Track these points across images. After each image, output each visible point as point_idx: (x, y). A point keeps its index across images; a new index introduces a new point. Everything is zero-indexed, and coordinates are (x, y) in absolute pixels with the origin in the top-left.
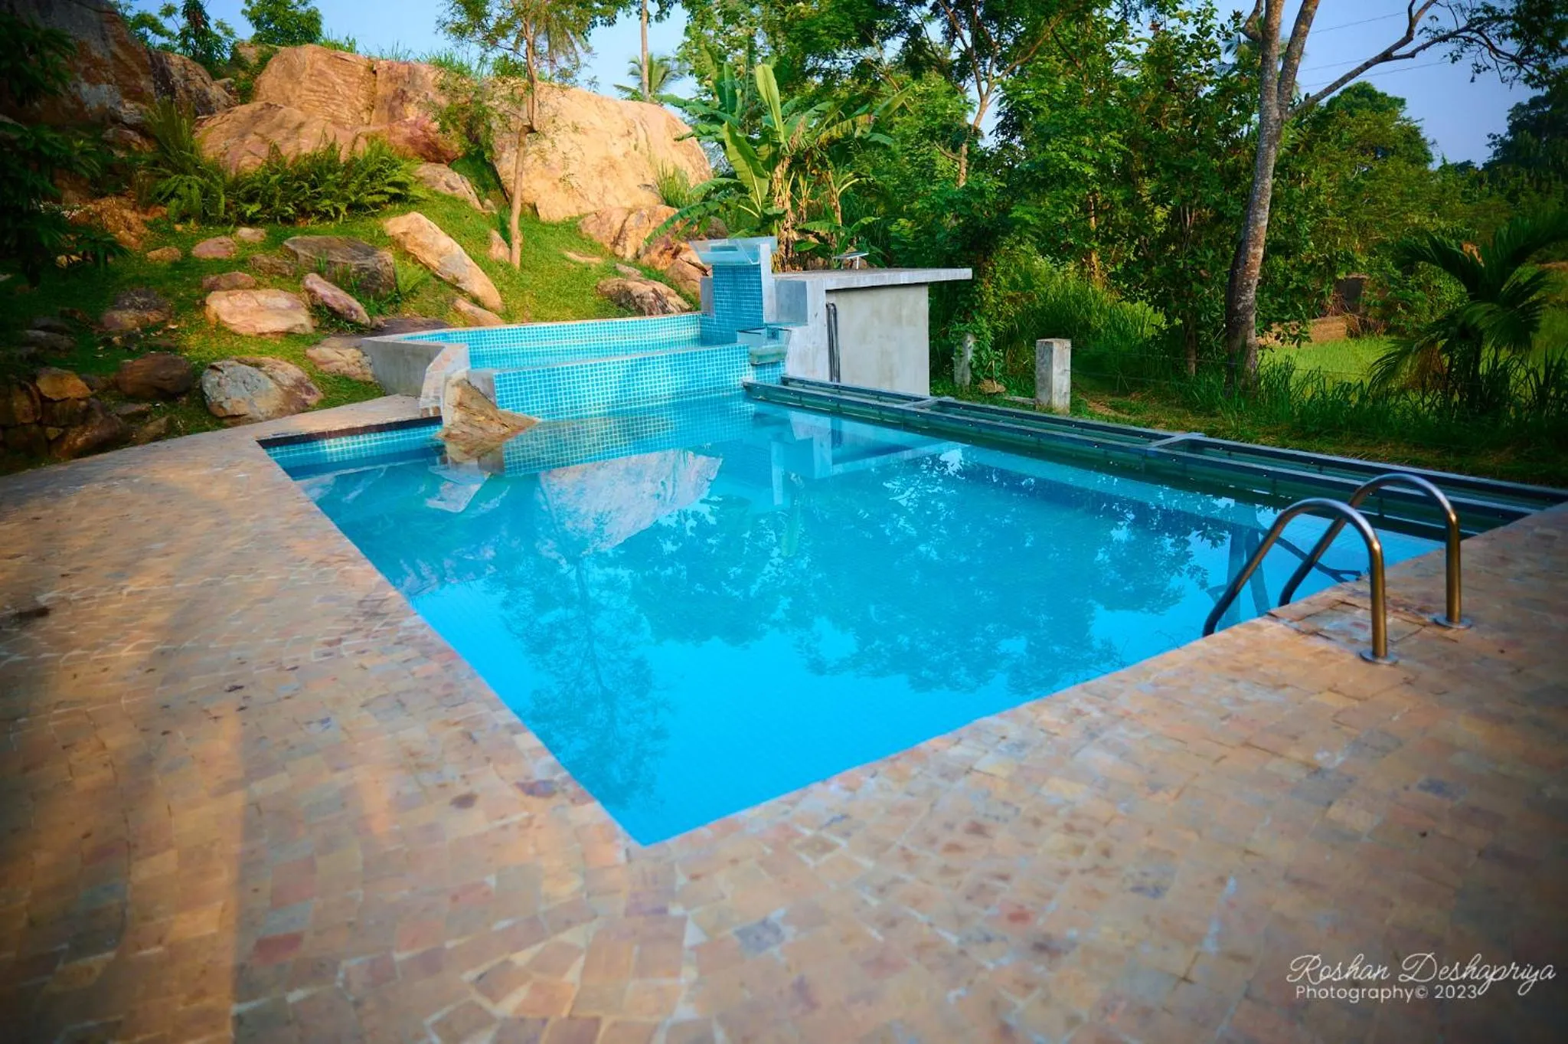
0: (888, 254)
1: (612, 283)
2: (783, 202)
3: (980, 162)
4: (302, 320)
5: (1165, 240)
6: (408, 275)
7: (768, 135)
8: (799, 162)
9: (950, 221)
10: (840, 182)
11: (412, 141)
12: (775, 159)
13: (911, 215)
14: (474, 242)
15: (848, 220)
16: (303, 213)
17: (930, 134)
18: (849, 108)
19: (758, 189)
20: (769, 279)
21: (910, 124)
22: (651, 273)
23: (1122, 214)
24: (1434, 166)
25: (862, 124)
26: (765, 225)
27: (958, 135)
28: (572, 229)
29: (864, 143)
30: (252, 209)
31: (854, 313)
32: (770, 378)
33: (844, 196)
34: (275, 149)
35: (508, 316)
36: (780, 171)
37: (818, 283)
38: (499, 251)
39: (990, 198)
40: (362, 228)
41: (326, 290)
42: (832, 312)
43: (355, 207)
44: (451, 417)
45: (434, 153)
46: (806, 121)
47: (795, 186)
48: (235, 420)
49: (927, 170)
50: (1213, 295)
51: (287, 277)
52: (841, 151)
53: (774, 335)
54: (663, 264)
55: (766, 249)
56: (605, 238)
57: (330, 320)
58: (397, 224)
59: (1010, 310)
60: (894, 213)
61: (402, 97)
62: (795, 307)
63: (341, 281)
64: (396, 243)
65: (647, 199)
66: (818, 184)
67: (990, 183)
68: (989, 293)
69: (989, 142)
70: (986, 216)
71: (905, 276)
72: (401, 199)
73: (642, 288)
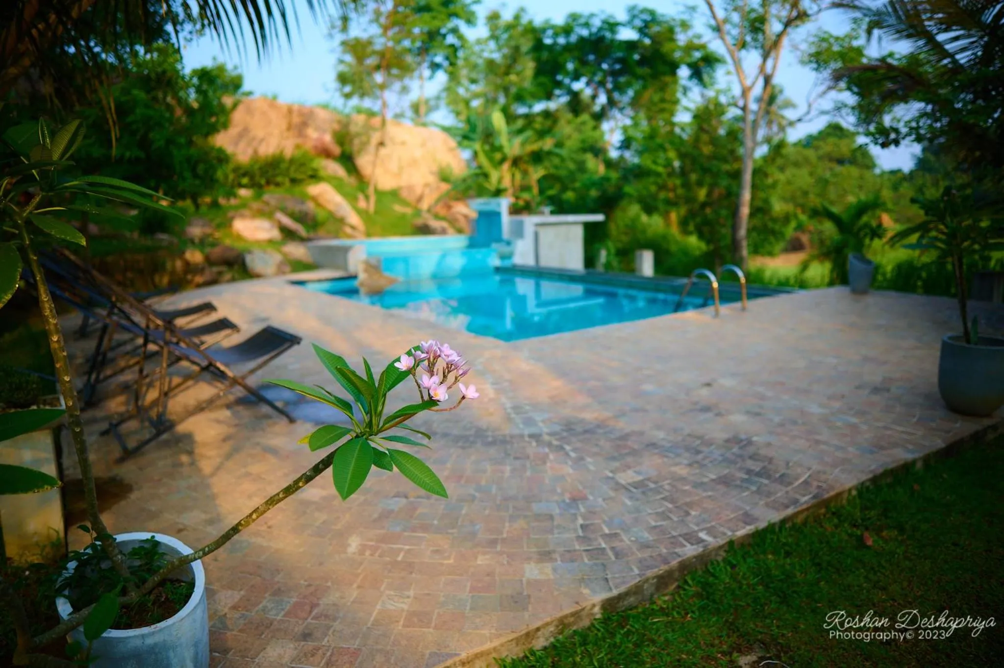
0: (561, 208)
1: (419, 221)
2: (506, 183)
3: (610, 164)
4: (275, 234)
5: (704, 205)
6: (321, 215)
7: (500, 149)
8: (516, 162)
9: (594, 193)
10: (537, 173)
11: (316, 148)
12: (503, 160)
13: (574, 190)
14: (352, 199)
15: (541, 192)
16: (268, 183)
17: (584, 150)
18: (542, 134)
19: (494, 175)
20: (506, 219)
21: (572, 143)
22: (437, 217)
23: (680, 191)
24: (877, 171)
25: (548, 144)
26: (498, 193)
27: (598, 151)
28: (395, 194)
29: (549, 153)
30: (245, 181)
31: (547, 235)
32: (507, 263)
33: (539, 181)
34: (256, 152)
35: (368, 235)
36: (506, 166)
37: (530, 221)
38: (362, 204)
39: (614, 182)
40: (297, 190)
41: (287, 221)
42: (536, 236)
43: (294, 181)
44: (362, 276)
45: (326, 153)
46: (518, 141)
47: (513, 175)
48: (258, 276)
49: (581, 167)
50: (725, 231)
51: (265, 213)
52: (537, 157)
53: (508, 243)
54: (442, 212)
55: (504, 204)
56: (412, 199)
57: (288, 234)
58: (315, 189)
59: (625, 238)
60: (564, 189)
61: (304, 124)
62: (518, 232)
63: (292, 216)
64: (314, 199)
65: (432, 179)
66: (525, 173)
67: (614, 175)
68: (613, 229)
69: (614, 154)
70: (611, 190)
71: (571, 218)
72: (315, 177)
73: (434, 224)
